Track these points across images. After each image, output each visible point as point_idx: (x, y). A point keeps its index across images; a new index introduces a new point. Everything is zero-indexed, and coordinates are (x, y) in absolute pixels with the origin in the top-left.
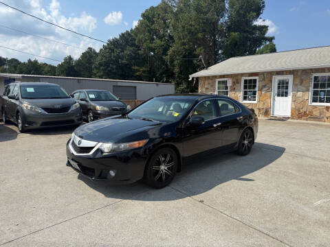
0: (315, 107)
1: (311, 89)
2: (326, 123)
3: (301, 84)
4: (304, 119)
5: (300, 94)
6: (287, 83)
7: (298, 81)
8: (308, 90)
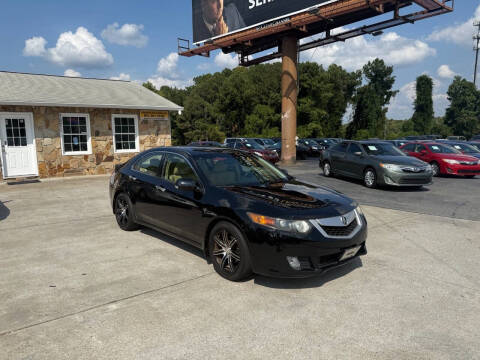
0: (71, 157)
1: (62, 134)
2: (87, 176)
3: (47, 126)
4: (59, 176)
5: (47, 141)
6: (23, 125)
7: (41, 122)
8: (58, 136)
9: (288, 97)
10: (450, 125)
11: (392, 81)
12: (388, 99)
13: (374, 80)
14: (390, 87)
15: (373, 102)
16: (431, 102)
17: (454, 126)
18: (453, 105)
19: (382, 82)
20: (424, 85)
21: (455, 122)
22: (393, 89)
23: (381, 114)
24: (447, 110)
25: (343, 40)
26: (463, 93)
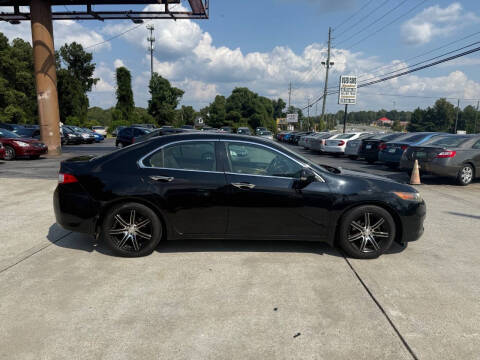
9: (46, 74)
10: (154, 116)
11: (93, 68)
12: (90, 86)
13: (73, 64)
14: (90, 74)
15: (75, 88)
16: (131, 93)
17: (157, 117)
18: (153, 98)
19: (81, 67)
20: (123, 77)
21: (158, 113)
22: (93, 77)
23: (85, 102)
24: (150, 102)
25: (102, 19)
26: (161, 88)
